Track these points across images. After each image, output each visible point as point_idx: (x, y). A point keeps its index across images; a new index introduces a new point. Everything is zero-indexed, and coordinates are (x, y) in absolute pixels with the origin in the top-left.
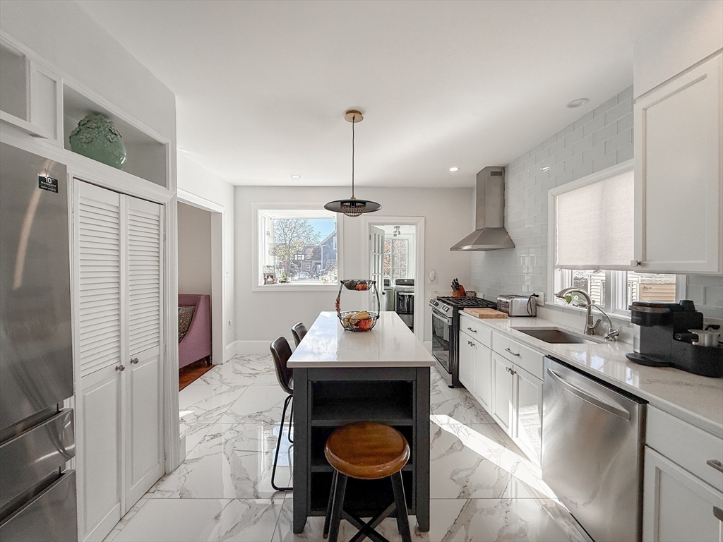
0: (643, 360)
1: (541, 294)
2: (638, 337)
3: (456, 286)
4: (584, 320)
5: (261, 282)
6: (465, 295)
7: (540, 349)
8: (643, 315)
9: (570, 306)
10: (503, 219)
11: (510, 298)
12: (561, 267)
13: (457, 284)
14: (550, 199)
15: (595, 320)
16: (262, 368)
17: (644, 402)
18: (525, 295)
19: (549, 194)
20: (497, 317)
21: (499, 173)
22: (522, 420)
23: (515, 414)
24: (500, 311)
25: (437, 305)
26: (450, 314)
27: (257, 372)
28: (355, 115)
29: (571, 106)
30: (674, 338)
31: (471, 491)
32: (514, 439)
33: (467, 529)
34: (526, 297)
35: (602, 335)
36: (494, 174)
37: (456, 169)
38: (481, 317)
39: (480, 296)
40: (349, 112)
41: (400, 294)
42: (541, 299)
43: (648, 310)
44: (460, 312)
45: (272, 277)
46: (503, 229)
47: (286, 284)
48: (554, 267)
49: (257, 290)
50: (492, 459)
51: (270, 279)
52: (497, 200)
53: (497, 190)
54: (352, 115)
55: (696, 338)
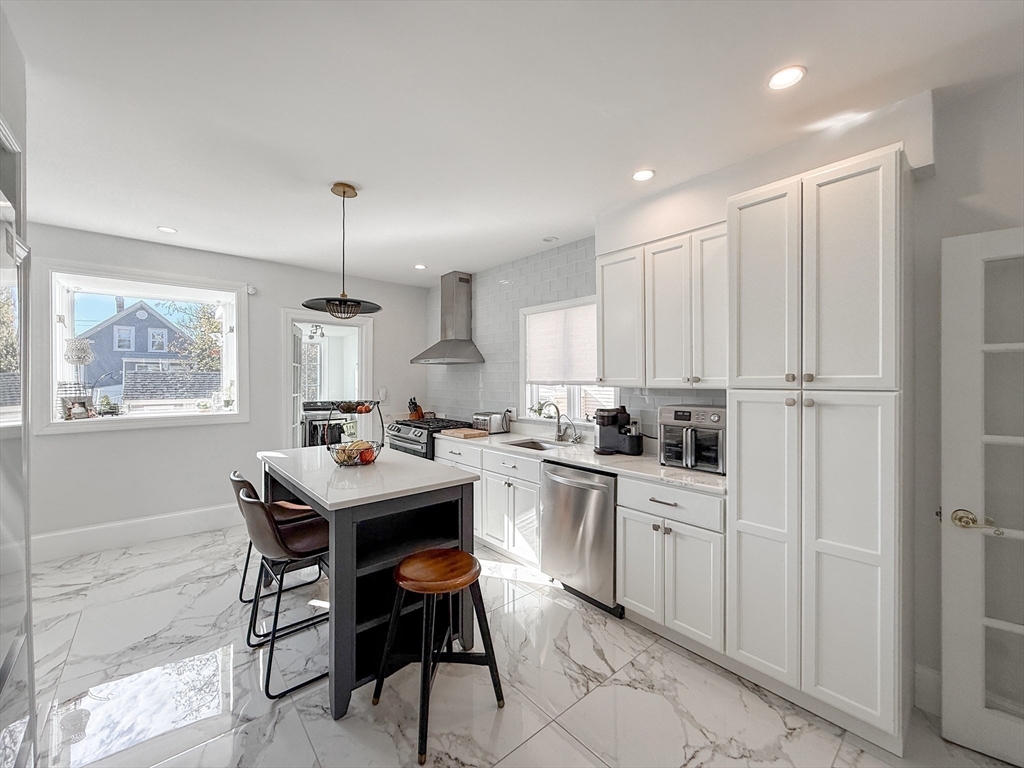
0: (603, 451)
1: (514, 410)
2: (598, 435)
3: (414, 406)
4: (556, 428)
5: (57, 415)
6: (423, 417)
7: (537, 456)
8: (603, 417)
9: (542, 418)
10: (470, 330)
11: (488, 415)
12: (532, 383)
13: (415, 404)
14: (521, 317)
15: (563, 428)
16: (89, 578)
17: (615, 475)
18: (499, 411)
19: (520, 313)
20: (480, 436)
21: (467, 279)
22: (519, 529)
23: (511, 525)
24: (477, 429)
25: (399, 430)
26: (424, 439)
27: (80, 587)
28: (345, 189)
29: (545, 240)
30: (620, 433)
31: (491, 604)
32: (512, 550)
33: (501, 632)
34: (500, 414)
35: (567, 441)
36: (461, 280)
37: (423, 267)
38: (466, 437)
39: (439, 416)
40: (338, 185)
41: (314, 423)
42: (514, 415)
43: (606, 414)
44: (435, 435)
45: (83, 404)
46: (470, 341)
47: (115, 417)
48: (526, 383)
49: (48, 431)
50: (495, 575)
51: (77, 409)
52: (463, 310)
53: (463, 298)
54: (341, 189)
55: (629, 430)
